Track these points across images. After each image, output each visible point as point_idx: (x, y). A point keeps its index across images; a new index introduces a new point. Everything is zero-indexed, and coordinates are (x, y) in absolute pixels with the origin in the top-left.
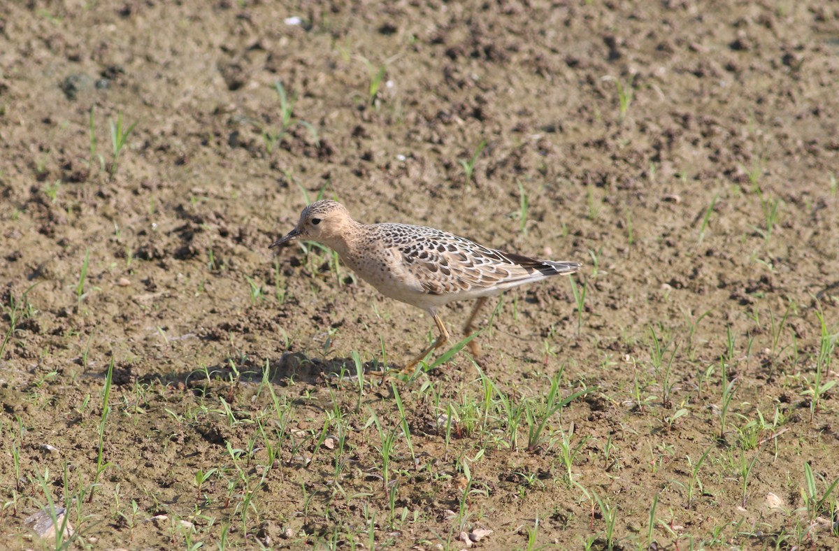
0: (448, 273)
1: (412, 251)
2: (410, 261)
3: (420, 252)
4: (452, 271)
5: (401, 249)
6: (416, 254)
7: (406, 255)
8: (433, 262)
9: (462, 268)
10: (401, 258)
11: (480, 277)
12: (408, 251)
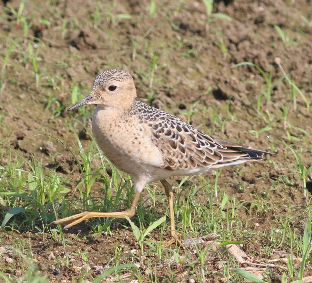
0: (183, 150)
1: (159, 128)
2: (157, 137)
3: (166, 130)
4: (186, 150)
5: (150, 125)
6: (162, 131)
7: (155, 131)
8: (174, 140)
9: (193, 147)
10: (150, 133)
11: (204, 157)
12: (156, 127)
